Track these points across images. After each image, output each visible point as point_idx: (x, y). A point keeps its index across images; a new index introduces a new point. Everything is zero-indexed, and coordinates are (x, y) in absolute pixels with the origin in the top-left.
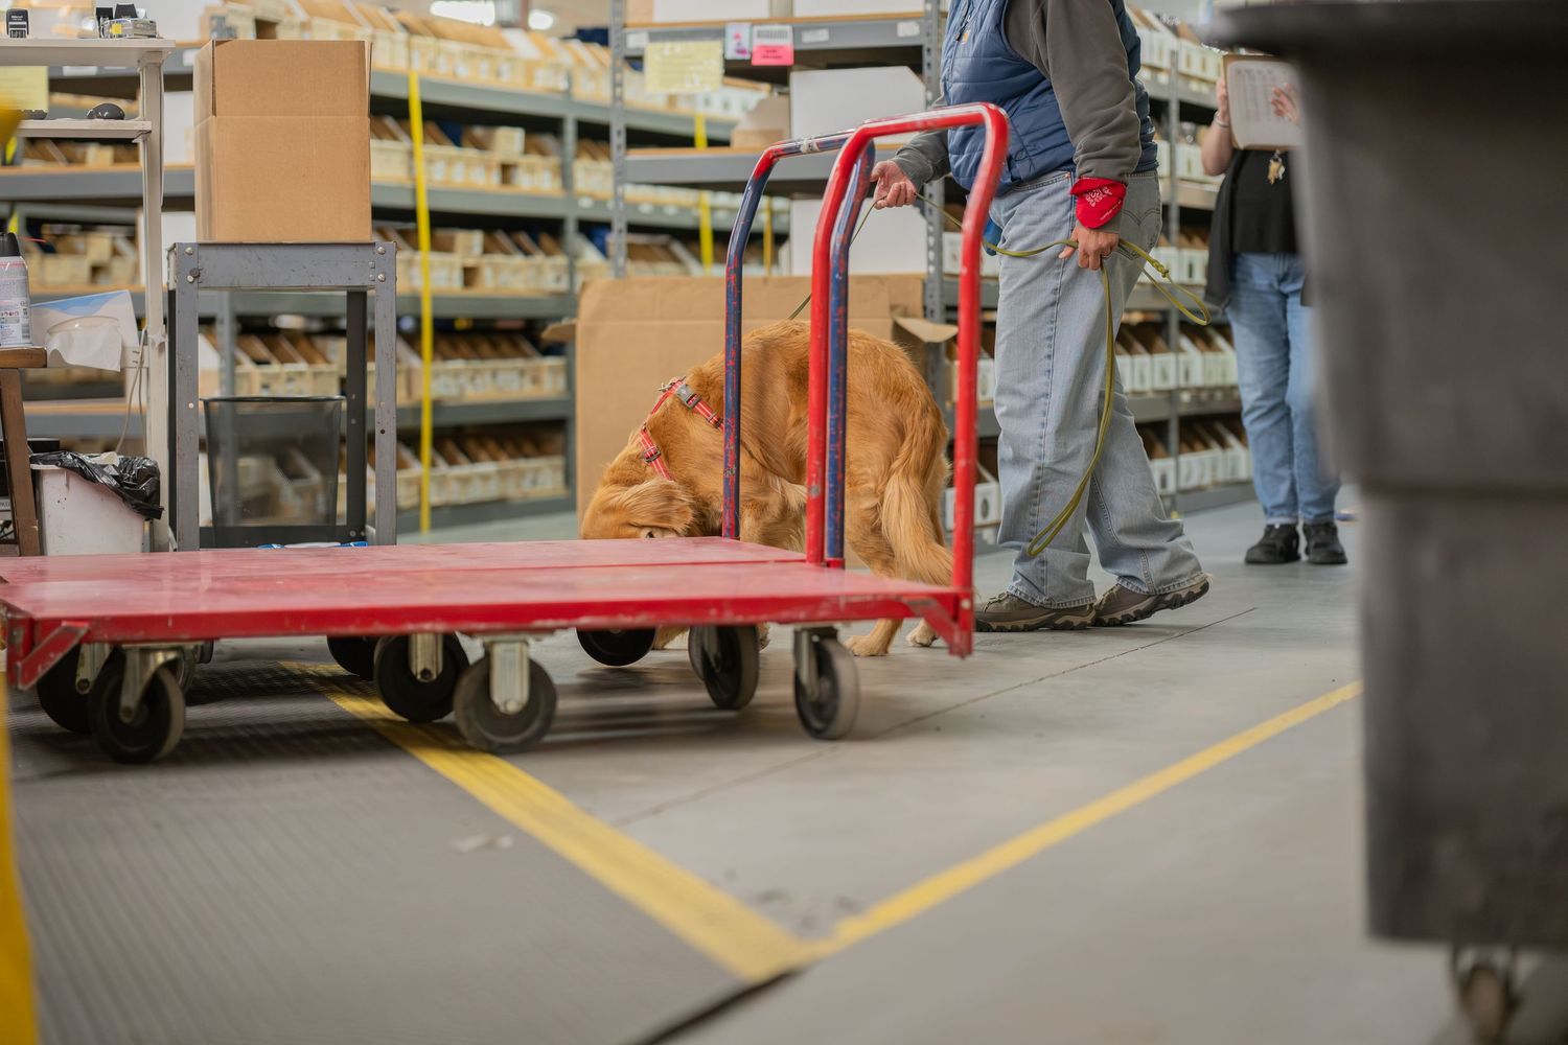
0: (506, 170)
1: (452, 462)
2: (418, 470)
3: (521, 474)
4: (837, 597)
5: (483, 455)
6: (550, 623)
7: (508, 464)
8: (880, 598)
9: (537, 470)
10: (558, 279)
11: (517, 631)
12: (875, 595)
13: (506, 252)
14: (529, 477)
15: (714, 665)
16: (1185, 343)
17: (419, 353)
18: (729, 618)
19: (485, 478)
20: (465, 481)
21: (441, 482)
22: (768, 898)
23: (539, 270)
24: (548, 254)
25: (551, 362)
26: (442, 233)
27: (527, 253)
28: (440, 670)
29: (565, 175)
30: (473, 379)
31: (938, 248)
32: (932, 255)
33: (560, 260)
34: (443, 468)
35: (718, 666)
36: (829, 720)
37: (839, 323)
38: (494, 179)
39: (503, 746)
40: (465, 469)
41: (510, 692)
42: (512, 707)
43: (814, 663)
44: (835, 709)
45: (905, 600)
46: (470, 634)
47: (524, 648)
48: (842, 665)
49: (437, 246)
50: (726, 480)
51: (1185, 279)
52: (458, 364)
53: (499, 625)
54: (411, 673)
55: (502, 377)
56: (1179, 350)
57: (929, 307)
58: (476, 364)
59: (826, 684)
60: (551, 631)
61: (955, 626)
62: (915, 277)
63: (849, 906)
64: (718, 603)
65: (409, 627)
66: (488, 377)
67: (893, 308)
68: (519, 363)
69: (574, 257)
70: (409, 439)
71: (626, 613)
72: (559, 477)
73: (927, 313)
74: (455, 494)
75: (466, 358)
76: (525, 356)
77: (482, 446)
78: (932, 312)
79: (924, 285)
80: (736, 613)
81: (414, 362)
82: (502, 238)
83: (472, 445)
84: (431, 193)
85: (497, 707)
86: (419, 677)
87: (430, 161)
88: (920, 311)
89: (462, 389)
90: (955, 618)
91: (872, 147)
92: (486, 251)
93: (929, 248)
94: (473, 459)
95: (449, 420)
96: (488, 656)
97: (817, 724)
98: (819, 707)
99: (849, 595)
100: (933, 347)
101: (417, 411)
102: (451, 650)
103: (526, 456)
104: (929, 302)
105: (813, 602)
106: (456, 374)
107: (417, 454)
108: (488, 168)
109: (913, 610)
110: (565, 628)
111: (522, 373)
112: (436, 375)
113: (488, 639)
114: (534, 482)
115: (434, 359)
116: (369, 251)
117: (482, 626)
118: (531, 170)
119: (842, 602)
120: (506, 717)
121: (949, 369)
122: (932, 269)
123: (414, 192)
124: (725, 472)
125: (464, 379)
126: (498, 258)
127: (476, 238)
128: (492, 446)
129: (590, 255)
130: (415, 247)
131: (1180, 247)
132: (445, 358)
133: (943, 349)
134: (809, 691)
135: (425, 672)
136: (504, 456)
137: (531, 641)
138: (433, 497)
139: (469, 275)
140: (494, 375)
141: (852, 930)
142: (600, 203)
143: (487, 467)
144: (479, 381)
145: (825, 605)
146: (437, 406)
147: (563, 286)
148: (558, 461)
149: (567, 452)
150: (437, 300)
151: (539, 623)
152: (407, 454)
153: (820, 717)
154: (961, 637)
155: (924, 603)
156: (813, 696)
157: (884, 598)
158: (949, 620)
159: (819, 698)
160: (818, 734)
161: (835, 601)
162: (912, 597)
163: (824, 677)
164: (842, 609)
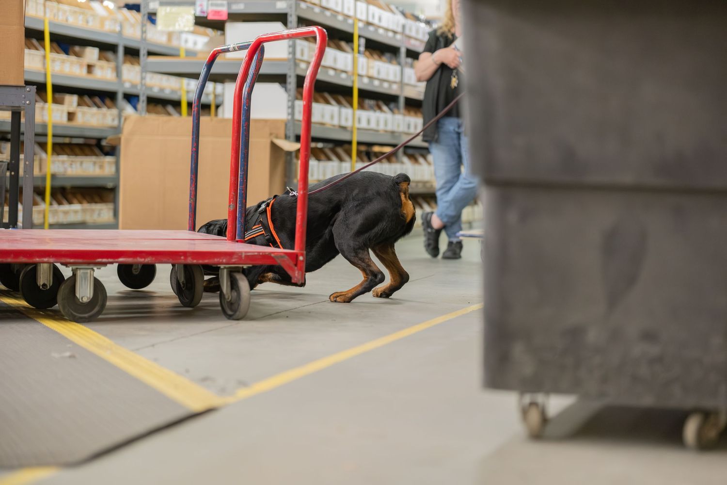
0: (90, 68)
1: (60, 203)
2: (44, 206)
3: (93, 211)
4: (241, 252)
5: (75, 201)
6: (104, 260)
7: (86, 206)
8: (261, 254)
9: (101, 210)
10: (113, 120)
11: (89, 264)
12: (259, 252)
13: (89, 106)
14: (97, 213)
15: (182, 286)
16: (405, 159)
17: (46, 151)
18: (190, 261)
19: (76, 212)
20: (66, 213)
21: (55, 213)
22: (204, 380)
23: (104, 115)
24: (109, 108)
25: (109, 159)
26: (58, 95)
27: (99, 107)
28: (51, 284)
29: (118, 71)
30: (71, 164)
31: (292, 107)
32: (290, 110)
33: (114, 111)
34: (56, 206)
35: (184, 287)
36: (235, 311)
37: (245, 129)
38: (84, 70)
39: (81, 318)
40: (66, 207)
41: (85, 293)
42: (85, 300)
43: (229, 283)
44: (239, 305)
45: (272, 255)
46: (66, 264)
47: (92, 272)
48: (242, 285)
49: (55, 101)
50: (190, 204)
51: (406, 130)
52: (64, 158)
53: (80, 261)
54: (37, 285)
55: (84, 165)
56: (402, 163)
57: (288, 134)
58: (73, 158)
59: (235, 294)
60: (105, 264)
61: (296, 268)
62: (282, 121)
63: (243, 384)
64: (185, 254)
65: (37, 260)
66: (78, 164)
67: (271, 134)
68: (94, 158)
69: (121, 111)
70: (40, 192)
71: (141, 257)
72: (111, 214)
73: (286, 137)
74: (62, 219)
75: (68, 155)
76: (96, 155)
77: (75, 197)
78: (289, 137)
79: (286, 125)
80: (193, 259)
81: (44, 155)
82: (86, 99)
83: (70, 196)
84: (53, 76)
85: (79, 300)
86: (41, 287)
87: (53, 61)
88: (283, 135)
89: (65, 169)
90: (296, 264)
91: (263, 48)
92: (79, 105)
93: (289, 107)
94: (70, 203)
95: (58, 184)
96: (74, 275)
97: (230, 313)
98: (231, 304)
99: (246, 252)
100: (289, 153)
101: (44, 179)
102: (57, 274)
103: (96, 202)
104: (288, 132)
105: (230, 254)
106: (63, 162)
107: (44, 199)
108: (81, 65)
109: (277, 260)
110: (112, 263)
111: (95, 163)
112: (53, 162)
113: (74, 267)
114: (99, 215)
115: (53, 154)
116: (23, 90)
117: (72, 261)
118: (102, 68)
119: (243, 255)
120: (83, 304)
121: (296, 164)
122: (290, 117)
123: (45, 75)
124: (190, 200)
125: (67, 165)
126: (85, 109)
127: (75, 98)
128: (79, 197)
129: (129, 110)
130: (45, 101)
131: (404, 115)
132: (58, 154)
133: (294, 155)
134: (227, 297)
135: (44, 285)
136: (85, 202)
137: (95, 269)
138: (51, 219)
139: (71, 116)
140: (81, 163)
141: (243, 393)
142: (134, 86)
143: (76, 207)
144: (74, 166)
145: (235, 256)
146: (53, 176)
147: (116, 123)
148: (111, 206)
149: (114, 200)
150: (55, 127)
151: (99, 260)
152: (38, 199)
153: (231, 310)
154: (298, 274)
155: (282, 257)
156: (228, 299)
157: (264, 254)
158: (294, 266)
159: (231, 300)
160: (230, 317)
161: (240, 254)
162: (276, 254)
163: (234, 291)
164: (243, 258)
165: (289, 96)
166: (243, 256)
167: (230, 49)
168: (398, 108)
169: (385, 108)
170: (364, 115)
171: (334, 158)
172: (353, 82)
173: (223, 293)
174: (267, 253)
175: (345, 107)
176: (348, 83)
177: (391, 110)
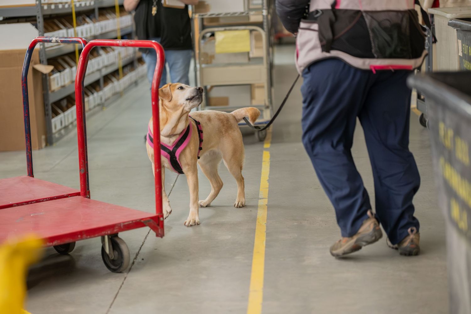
4: (120, 223)
8: (134, 222)
12: (132, 221)
18: (85, 237)
43: (111, 246)
44: (122, 262)
45: (142, 221)
48: (123, 247)
59: (116, 253)
61: (159, 227)
64: (81, 233)
73: (41, 62)
78: (43, 62)
80: (87, 235)
88: (38, 62)
90: (158, 225)
97: (113, 267)
98: (113, 261)
99: (123, 222)
104: (41, 58)
105: (112, 227)
109: (145, 224)
122: (41, 47)
134: (110, 256)
145: (117, 227)
154: (161, 231)
155: (149, 221)
156: (112, 257)
157: (136, 221)
158: (157, 226)
159: (114, 258)
160: (114, 271)
161: (119, 225)
162: (144, 220)
163: (115, 251)
164: (122, 227)
165: (40, 32)
166: (122, 226)
167: (52, 41)
168: (95, 17)
169: (88, 20)
170: (79, 29)
171: (66, 66)
172: (72, 8)
173: (106, 253)
174: (138, 221)
175: (69, 28)
176: (69, 11)
177: (91, 19)
